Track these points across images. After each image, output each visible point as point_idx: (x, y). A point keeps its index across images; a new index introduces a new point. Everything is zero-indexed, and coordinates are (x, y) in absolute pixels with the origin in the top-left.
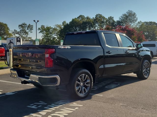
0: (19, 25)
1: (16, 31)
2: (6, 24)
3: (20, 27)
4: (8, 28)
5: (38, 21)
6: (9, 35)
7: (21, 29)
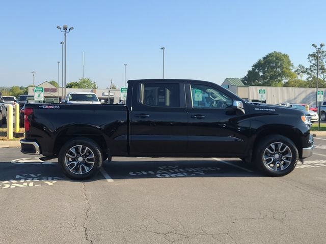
0: (310, 55)
1: (303, 67)
2: (286, 55)
3: (311, 58)
4: (289, 62)
5: (322, 45)
6: (290, 76)
7: (314, 62)
